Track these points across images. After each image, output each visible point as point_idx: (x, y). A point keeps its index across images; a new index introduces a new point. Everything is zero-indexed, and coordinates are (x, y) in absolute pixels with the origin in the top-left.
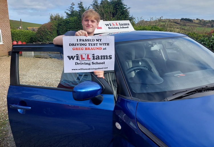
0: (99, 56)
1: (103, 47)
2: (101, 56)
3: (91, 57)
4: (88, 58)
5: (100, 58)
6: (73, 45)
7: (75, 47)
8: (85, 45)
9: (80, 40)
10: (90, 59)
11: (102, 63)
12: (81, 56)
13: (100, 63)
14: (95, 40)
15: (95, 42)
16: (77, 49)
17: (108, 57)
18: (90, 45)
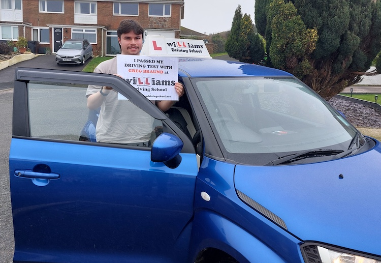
0: (159, 81)
1: (164, 70)
2: (163, 81)
3: (150, 81)
4: (147, 83)
5: (161, 83)
6: (129, 65)
7: (131, 68)
8: (143, 66)
9: (138, 60)
10: (149, 84)
11: (164, 90)
12: (139, 79)
13: (161, 90)
14: (156, 62)
15: (156, 64)
16: (133, 71)
17: (171, 83)
18: (150, 67)
